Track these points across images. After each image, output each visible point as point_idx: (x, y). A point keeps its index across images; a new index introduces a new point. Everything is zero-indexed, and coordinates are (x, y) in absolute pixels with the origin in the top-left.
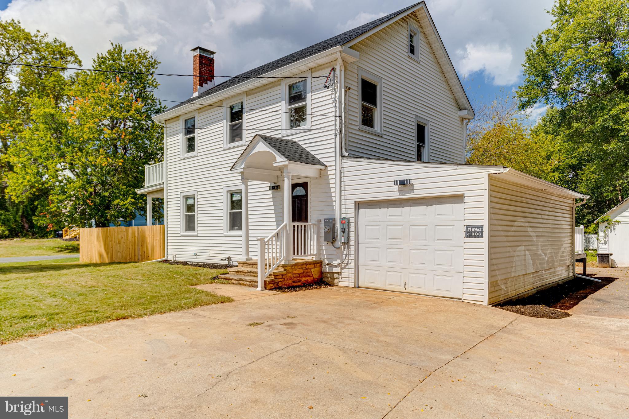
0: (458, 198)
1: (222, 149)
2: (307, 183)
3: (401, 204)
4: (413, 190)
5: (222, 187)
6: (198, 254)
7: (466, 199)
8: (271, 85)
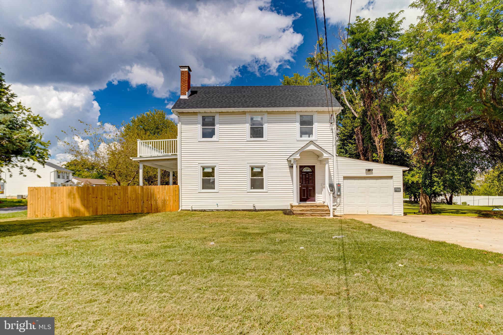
0: (391, 177)
1: (246, 140)
2: (314, 166)
3: (365, 178)
4: (372, 173)
5: (246, 163)
6: (218, 204)
7: (394, 178)
8: (288, 113)
